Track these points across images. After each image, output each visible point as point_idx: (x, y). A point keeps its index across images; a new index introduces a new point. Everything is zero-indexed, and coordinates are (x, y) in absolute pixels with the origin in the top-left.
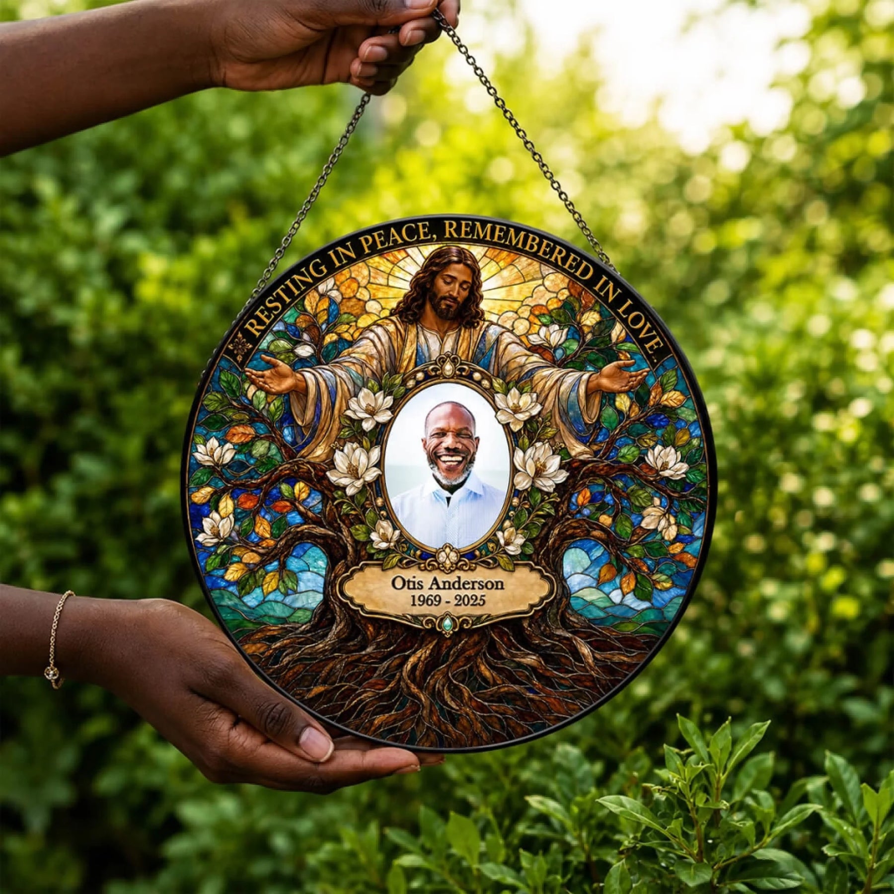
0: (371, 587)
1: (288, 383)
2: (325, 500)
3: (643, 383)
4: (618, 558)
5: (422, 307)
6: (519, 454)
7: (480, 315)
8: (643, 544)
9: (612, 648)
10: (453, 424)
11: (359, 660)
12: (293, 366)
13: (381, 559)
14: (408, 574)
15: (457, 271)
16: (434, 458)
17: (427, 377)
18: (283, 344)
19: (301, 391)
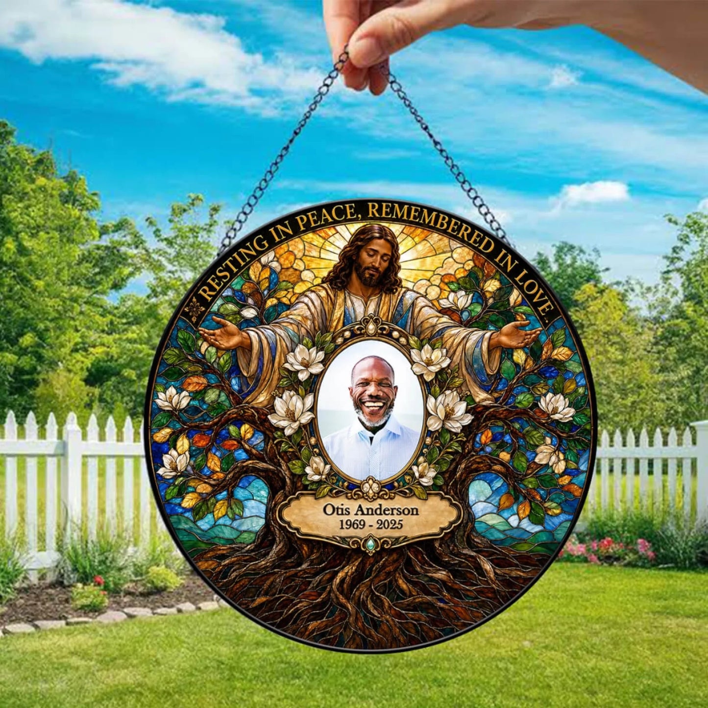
0: (306, 513)
1: (235, 340)
2: (267, 439)
3: (536, 340)
4: (515, 488)
5: (348, 276)
6: (431, 400)
7: (398, 283)
8: (536, 476)
9: (511, 565)
10: (375, 375)
11: (296, 575)
12: (240, 326)
13: (314, 490)
14: (338, 502)
15: (379, 245)
16: (359, 404)
17: (354, 335)
18: (231, 307)
19: (246, 348)
